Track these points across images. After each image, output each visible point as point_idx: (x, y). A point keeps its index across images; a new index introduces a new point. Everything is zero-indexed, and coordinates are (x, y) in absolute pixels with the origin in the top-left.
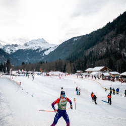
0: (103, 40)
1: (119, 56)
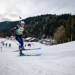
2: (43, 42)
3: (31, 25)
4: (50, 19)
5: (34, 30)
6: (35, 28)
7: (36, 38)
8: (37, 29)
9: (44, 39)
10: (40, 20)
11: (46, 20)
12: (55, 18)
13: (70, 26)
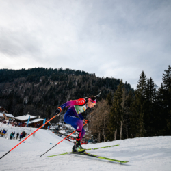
0: (13, 81)
1: (20, 101)
2: (60, 131)
3: (40, 85)
4: (84, 82)
5: (45, 98)
6: (49, 94)
7: (45, 120)
8: (52, 97)
9: (65, 123)
10: (61, 80)
11: (75, 81)
12: (94, 82)
13: (120, 103)
